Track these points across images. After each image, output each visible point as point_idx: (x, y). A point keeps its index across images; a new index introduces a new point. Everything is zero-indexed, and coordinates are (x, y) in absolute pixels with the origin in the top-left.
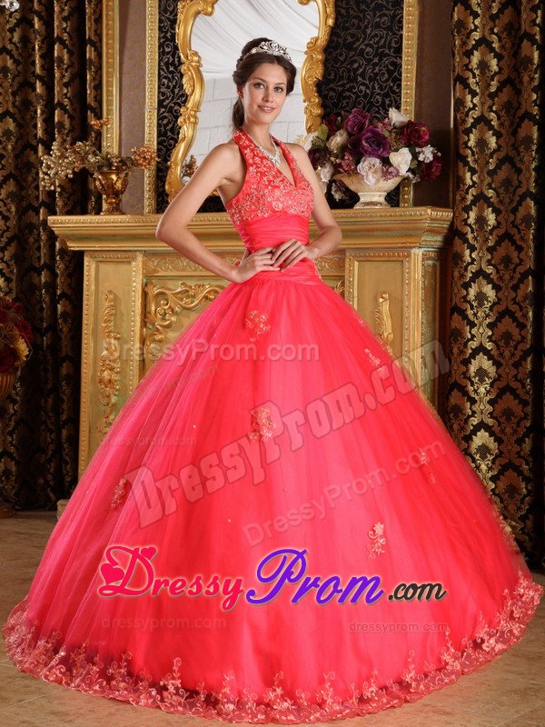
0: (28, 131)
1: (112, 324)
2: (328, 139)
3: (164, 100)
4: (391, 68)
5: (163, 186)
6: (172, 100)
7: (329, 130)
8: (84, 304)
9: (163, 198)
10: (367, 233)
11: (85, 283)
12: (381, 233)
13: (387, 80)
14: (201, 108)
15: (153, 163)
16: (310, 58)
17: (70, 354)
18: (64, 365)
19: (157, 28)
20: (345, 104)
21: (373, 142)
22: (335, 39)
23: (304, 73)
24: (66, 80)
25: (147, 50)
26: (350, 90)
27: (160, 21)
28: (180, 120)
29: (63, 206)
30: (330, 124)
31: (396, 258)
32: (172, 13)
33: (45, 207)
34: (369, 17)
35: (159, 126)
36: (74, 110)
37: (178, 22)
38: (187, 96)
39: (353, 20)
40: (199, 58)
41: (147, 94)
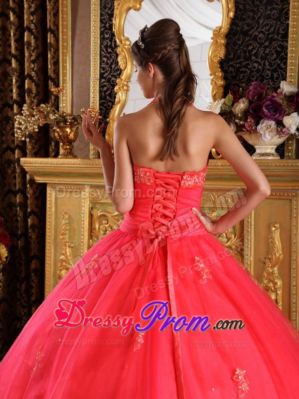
0: (7, 94)
1: (67, 236)
2: (233, 105)
3: (104, 73)
4: (279, 49)
6: (110, 73)
7: (234, 98)
8: (47, 221)
11: (48, 206)
13: (275, 59)
14: (132, 80)
16: (215, 42)
18: (33, 261)
19: (99, 20)
20: (242, 79)
21: (271, 109)
22: (235, 28)
23: (210, 53)
24: (33, 58)
25: (92, 36)
26: (246, 66)
27: (101, 15)
28: (116, 88)
29: (32, 149)
30: (234, 94)
31: (286, 198)
32: (109, 9)
33: (19, 149)
34: (261, 10)
35: (100, 92)
36: (39, 80)
37: (115, 15)
38: (121, 71)
39: (249, 13)
40: (130, 42)
41: (92, 68)
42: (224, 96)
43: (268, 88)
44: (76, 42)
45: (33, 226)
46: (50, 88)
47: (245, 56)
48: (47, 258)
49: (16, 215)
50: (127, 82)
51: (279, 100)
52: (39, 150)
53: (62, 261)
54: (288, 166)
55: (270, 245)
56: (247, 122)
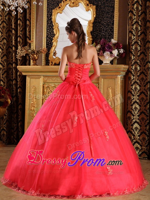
0: (10, 43)
1: (34, 95)
3: (48, 36)
4: (111, 28)
5: (48, 58)
6: (50, 35)
9: (48, 61)
10: (106, 71)
11: (27, 84)
13: (110, 32)
14: (59, 38)
15: (46, 52)
16: (89, 25)
17: (21, 103)
18: (20, 106)
19: (46, 16)
20: (98, 38)
21: (108, 48)
22: (96, 21)
23: (87, 29)
24: (21, 30)
25: (44, 22)
26: (100, 34)
27: (47, 15)
28: (53, 41)
29: (20, 63)
30: (96, 43)
31: (113, 78)
32: (50, 13)
33: (15, 63)
34: (105, 15)
35: (47, 42)
36: (23, 38)
37: (53, 15)
38: (55, 35)
39: (101, 16)
40: (58, 24)
41: (43, 34)
42: (92, 44)
43: (107, 41)
44: (38, 24)
45: (20, 92)
46: (27, 41)
47: (100, 30)
48: (26, 103)
49: (13, 89)
50: (57, 39)
51: (111, 45)
52: (23, 64)
53: (32, 104)
54: (114, 67)
55: (108, 94)
56: (100, 52)
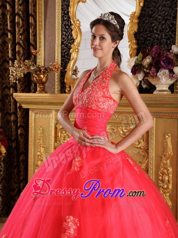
0: (5, 54)
1: (42, 141)
2: (142, 60)
3: (64, 41)
4: (171, 26)
5: (64, 80)
6: (68, 41)
7: (143, 56)
8: (29, 131)
9: (63, 85)
10: (161, 105)
11: (30, 122)
12: (168, 105)
13: (169, 32)
14: (80, 45)
15: (59, 70)
16: (132, 22)
17: (24, 151)
18: (21, 156)
19: (61, 9)
20: (148, 45)
21: (166, 62)
22: (144, 13)
23: (129, 28)
24: (21, 32)
25: (56, 19)
26: (150, 36)
27: (62, 6)
28: (71, 50)
30: (143, 53)
31: (175, 117)
32: (67, 2)
33: (13, 88)
34: (160, 2)
35: (62, 53)
36: (24, 45)
37: (70, 6)
38: (74, 40)
39: (152, 3)
40: (80, 22)
41: (56, 38)
42: (137, 55)
43: (164, 50)
44: (47, 22)
45: (21, 134)
46: (31, 50)
47: (150, 30)
48: (29, 154)
49: (11, 128)
50: (78, 47)
51: (171, 57)
52: (25, 88)
53: (38, 155)
55: (165, 146)
56: (151, 71)
